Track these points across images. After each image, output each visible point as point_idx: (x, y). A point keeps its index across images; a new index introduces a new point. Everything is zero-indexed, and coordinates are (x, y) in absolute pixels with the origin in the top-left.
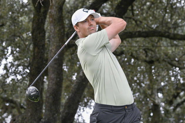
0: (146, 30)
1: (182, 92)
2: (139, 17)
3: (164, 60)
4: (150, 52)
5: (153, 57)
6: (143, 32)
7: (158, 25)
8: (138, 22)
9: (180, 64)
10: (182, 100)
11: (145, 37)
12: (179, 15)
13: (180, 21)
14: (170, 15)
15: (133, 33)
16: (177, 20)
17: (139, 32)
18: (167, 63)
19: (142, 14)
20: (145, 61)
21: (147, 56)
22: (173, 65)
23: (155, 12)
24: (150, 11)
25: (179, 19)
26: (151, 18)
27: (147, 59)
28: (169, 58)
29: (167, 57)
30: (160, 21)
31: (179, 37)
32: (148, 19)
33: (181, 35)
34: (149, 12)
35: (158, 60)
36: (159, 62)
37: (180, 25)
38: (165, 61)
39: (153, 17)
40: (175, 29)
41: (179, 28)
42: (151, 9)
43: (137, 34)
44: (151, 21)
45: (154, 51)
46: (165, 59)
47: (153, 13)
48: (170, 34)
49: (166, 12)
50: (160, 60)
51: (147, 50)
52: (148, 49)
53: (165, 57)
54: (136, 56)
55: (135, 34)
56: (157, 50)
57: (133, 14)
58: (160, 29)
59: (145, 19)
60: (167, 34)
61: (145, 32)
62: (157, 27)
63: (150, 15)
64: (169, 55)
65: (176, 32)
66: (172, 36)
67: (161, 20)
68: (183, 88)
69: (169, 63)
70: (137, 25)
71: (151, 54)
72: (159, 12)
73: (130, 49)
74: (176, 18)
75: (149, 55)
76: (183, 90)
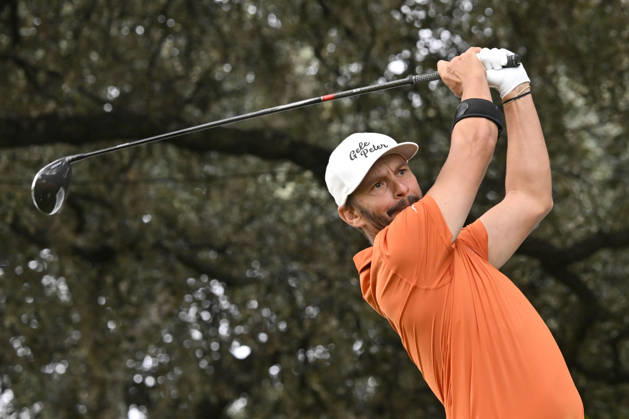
0: (81, 110)
1: (238, 396)
2: (40, 53)
3: (158, 246)
4: (98, 210)
5: (109, 234)
6: (68, 120)
7: (127, 89)
8: (41, 77)
9: (232, 263)
12: (225, 47)
13: (227, 68)
14: (182, 41)
15: (25, 125)
16: (214, 64)
17: (50, 119)
18: (172, 259)
19: (56, 38)
20: (76, 251)
21: (80, 230)
22: (200, 269)
23: (114, 31)
24: (93, 26)
25: (225, 60)
26: (94, 57)
27: (80, 242)
28: (183, 234)
29: (173, 233)
30: (134, 72)
32: (83, 62)
34: (86, 32)
35: (134, 246)
36: (139, 258)
37: (228, 86)
38: (166, 251)
39: (102, 55)
40: (204, 105)
41: (225, 102)
42: (94, 17)
43: (41, 127)
44: (94, 70)
45: (113, 208)
46: (168, 244)
47: (106, 33)
49: (167, 32)
50: (141, 245)
51: (81, 202)
52: (88, 197)
53: (164, 231)
54: (32, 230)
55: (33, 128)
56: (127, 200)
57: (16, 39)
58: (136, 106)
59: (70, 60)
61: (77, 119)
62: (123, 96)
63: (91, 45)
64: (181, 224)
67: (141, 64)
68: (244, 378)
69: (181, 258)
70: (34, 87)
71: (102, 219)
72: (132, 30)
73: (10, 197)
74: (208, 55)
75: (92, 223)
76: (241, 390)
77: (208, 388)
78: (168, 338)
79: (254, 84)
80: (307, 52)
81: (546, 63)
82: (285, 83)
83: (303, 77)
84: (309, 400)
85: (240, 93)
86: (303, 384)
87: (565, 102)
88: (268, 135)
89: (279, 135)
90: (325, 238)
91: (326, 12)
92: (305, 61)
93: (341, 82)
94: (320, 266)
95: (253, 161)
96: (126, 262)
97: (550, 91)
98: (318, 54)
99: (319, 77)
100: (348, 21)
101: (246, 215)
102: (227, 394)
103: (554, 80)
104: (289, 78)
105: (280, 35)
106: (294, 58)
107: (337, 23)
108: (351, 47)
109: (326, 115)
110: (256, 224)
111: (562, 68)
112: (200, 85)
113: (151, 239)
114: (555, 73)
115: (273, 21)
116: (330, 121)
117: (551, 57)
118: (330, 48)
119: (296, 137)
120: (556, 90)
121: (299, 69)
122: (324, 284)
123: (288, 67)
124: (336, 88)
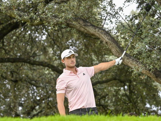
0: (13, 57)
2: (7, 48)
3: (25, 80)
4: (15, 74)
5: (17, 78)
6: (11, 59)
8: (7, 51)
9: (37, 83)
10: (38, 112)
11: (13, 62)
12: (38, 47)
13: (38, 51)
14: (31, 47)
15: (4, 59)
16: (36, 51)
17: (8, 58)
18: (27, 82)
19: (10, 45)
20: (12, 80)
21: (12, 77)
22: (32, 84)
23: (19, 44)
24: (16, 43)
25: (37, 50)
26: (16, 48)
27: (12, 79)
28: (29, 78)
29: (28, 78)
30: (22, 51)
31: (37, 63)
32: (14, 49)
33: (39, 62)
34: (15, 44)
35: (21, 80)
36: (22, 82)
37: (38, 54)
38: (26, 81)
39: (17, 48)
40: (34, 57)
41: (37, 57)
42: (16, 42)
43: (7, 59)
44: (16, 51)
45: (18, 73)
46: (27, 80)
47: (18, 45)
48: (31, 60)
49: (28, 45)
50: (22, 80)
51: (13, 72)
52: (14, 72)
53: (26, 78)
54: (5, 77)
55: (5, 60)
56: (20, 72)
57: (3, 45)
58: (23, 57)
59: (12, 49)
60: (28, 61)
61: (13, 59)
62: (21, 55)
63: (16, 46)
64: (29, 77)
65: (34, 60)
66: (32, 62)
67: (24, 50)
68: (38, 103)
69: (29, 82)
70: (6, 53)
71: (16, 75)
72: (22, 44)
73: (1, 71)
74: (35, 49)
75: (14, 76)
76: (38, 105)
77: (32, 104)
78: (26, 96)
79: (42, 54)
80: (51, 49)
81: (90, 53)
82: (47, 54)
83: (50, 53)
84: (49, 107)
85: (39, 55)
86: (48, 104)
87: (93, 59)
88: (44, 63)
89: (46, 63)
90: (53, 80)
91: (54, 43)
92: (51, 51)
93: (56, 54)
94: (52, 85)
95: (41, 67)
96: (20, 82)
97: (91, 57)
98: (53, 49)
99: (53, 53)
100: (58, 44)
101: (40, 76)
102: (36, 105)
103: (92, 55)
104: (48, 53)
105: (47, 46)
106: (49, 50)
107: (56, 45)
108: (58, 48)
109: (54, 60)
110: (41, 77)
111: (93, 54)
112: (33, 54)
113: (24, 79)
114: (92, 54)
115: (46, 44)
116: (54, 61)
117: (91, 52)
118: (55, 49)
119: (49, 63)
120: (92, 57)
121: (50, 52)
122: (52, 88)
123: (48, 51)
124: (56, 55)
